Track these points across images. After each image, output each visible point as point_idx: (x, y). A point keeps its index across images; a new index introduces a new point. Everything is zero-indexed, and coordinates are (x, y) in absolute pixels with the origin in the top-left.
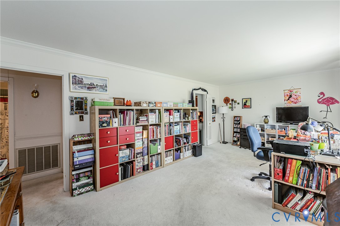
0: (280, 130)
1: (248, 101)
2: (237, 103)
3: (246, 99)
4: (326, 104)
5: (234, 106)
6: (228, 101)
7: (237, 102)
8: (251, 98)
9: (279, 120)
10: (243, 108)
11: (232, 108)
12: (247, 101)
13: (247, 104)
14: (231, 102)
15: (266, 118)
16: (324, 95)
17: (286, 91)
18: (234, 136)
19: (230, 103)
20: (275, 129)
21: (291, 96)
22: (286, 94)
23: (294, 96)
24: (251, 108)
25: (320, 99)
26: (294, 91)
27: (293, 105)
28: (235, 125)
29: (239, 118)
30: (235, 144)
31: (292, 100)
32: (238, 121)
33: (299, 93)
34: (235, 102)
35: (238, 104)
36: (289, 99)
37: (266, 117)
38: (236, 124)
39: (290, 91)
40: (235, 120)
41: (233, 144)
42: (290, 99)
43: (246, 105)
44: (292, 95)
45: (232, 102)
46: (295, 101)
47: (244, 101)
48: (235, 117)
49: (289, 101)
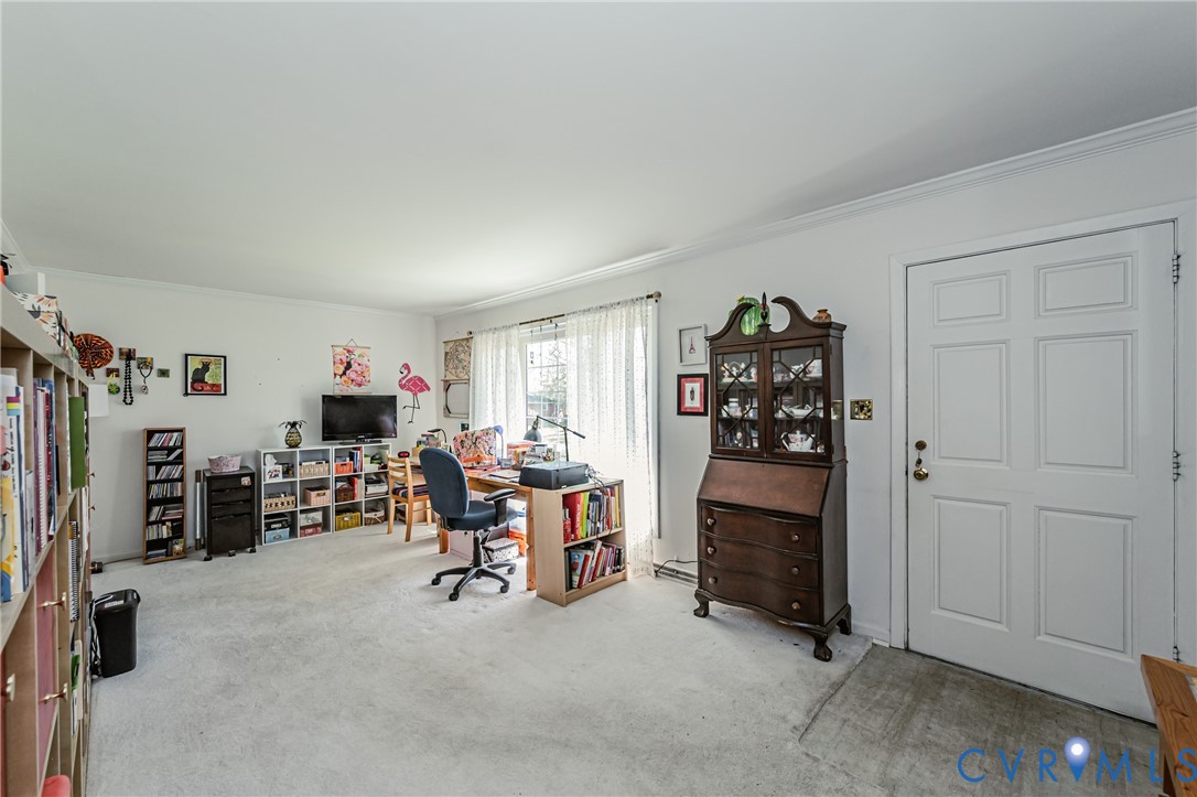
0: (340, 462)
1: (212, 367)
2: (154, 372)
3: (206, 359)
4: (412, 391)
5: (137, 380)
6: (98, 355)
7: (157, 365)
8: (225, 357)
9: (330, 432)
10: (186, 394)
11: (127, 394)
12: (206, 367)
13: (208, 378)
14: (116, 363)
15: (293, 430)
16: (409, 372)
17: (339, 350)
18: (153, 518)
19: (110, 366)
20: (327, 462)
21: (349, 366)
22: (338, 357)
23: (355, 366)
24: (225, 394)
25: (403, 378)
26: (357, 352)
27: (354, 391)
28: (152, 469)
29: (175, 434)
30: (157, 555)
31: (353, 376)
32: (171, 450)
33: (366, 359)
34: (145, 364)
35: (164, 373)
36: (344, 373)
37: (293, 425)
38: (159, 466)
39: (349, 351)
40: (156, 449)
41: (148, 557)
42: (348, 372)
43: (203, 381)
44: (352, 362)
45: (128, 366)
46: (359, 379)
47: (194, 364)
48: (150, 434)
49: (344, 378)
